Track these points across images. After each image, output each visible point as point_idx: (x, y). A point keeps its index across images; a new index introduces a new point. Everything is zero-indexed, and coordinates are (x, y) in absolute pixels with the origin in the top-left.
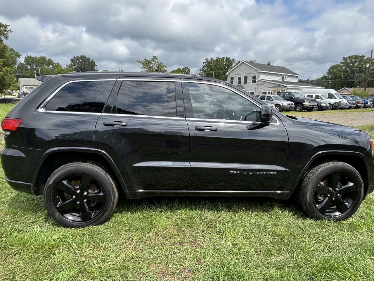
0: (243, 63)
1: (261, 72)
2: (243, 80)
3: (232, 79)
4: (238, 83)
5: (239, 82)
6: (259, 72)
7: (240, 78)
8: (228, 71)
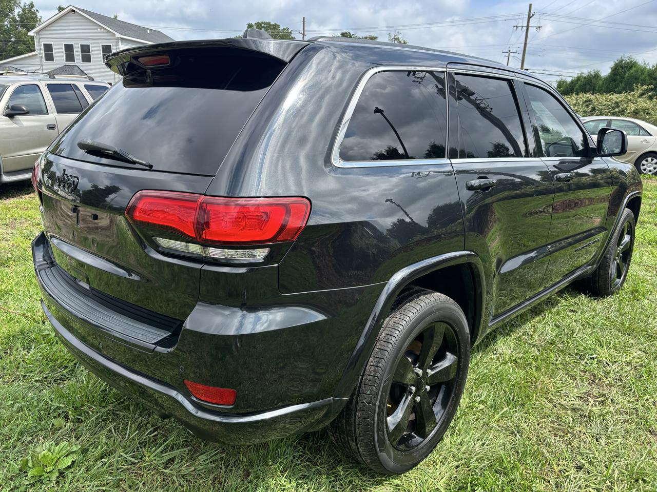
0: (73, 11)
1: (121, 38)
2: (78, 53)
3: (48, 48)
4: (68, 60)
5: (70, 57)
6: (118, 38)
7: (69, 48)
8: (35, 27)
